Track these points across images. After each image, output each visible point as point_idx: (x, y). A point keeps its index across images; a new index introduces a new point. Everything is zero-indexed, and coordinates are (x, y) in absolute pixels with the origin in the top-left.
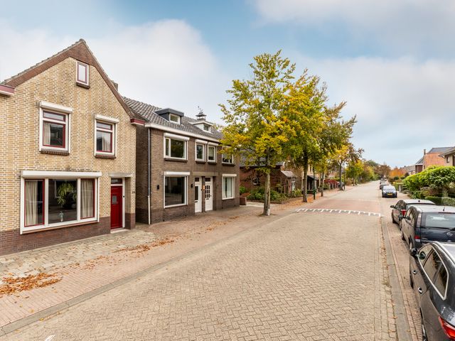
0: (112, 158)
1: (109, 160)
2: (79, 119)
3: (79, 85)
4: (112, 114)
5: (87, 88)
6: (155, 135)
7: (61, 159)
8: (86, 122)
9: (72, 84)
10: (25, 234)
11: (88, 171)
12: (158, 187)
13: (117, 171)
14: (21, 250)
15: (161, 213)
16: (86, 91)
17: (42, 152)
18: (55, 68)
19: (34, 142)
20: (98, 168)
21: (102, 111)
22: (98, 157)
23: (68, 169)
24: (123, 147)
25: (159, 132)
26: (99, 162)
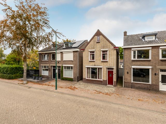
0: (107, 62)
1: (106, 62)
2: (97, 52)
3: (97, 43)
4: (107, 47)
5: (99, 42)
6: (126, 51)
7: (93, 63)
8: (99, 52)
9: (96, 43)
10: (87, 80)
11: (100, 66)
12: (128, 73)
13: (108, 66)
14: (86, 83)
15: (130, 85)
16: (99, 44)
17: (90, 61)
18: (92, 41)
19: (88, 59)
20: (102, 65)
21: (104, 47)
22: (102, 62)
23: (95, 65)
24: (111, 58)
25: (129, 49)
26: (103, 63)
